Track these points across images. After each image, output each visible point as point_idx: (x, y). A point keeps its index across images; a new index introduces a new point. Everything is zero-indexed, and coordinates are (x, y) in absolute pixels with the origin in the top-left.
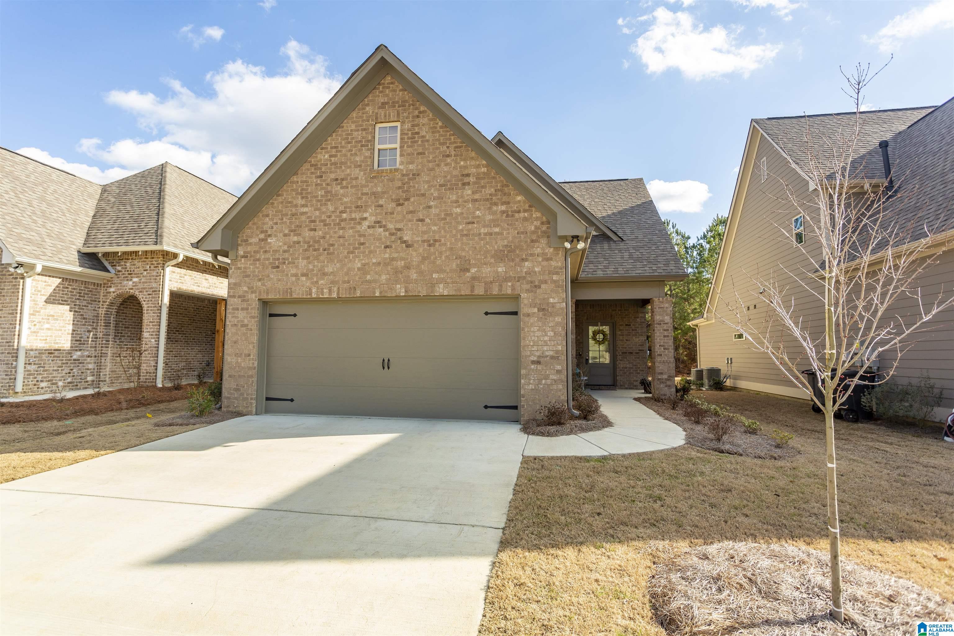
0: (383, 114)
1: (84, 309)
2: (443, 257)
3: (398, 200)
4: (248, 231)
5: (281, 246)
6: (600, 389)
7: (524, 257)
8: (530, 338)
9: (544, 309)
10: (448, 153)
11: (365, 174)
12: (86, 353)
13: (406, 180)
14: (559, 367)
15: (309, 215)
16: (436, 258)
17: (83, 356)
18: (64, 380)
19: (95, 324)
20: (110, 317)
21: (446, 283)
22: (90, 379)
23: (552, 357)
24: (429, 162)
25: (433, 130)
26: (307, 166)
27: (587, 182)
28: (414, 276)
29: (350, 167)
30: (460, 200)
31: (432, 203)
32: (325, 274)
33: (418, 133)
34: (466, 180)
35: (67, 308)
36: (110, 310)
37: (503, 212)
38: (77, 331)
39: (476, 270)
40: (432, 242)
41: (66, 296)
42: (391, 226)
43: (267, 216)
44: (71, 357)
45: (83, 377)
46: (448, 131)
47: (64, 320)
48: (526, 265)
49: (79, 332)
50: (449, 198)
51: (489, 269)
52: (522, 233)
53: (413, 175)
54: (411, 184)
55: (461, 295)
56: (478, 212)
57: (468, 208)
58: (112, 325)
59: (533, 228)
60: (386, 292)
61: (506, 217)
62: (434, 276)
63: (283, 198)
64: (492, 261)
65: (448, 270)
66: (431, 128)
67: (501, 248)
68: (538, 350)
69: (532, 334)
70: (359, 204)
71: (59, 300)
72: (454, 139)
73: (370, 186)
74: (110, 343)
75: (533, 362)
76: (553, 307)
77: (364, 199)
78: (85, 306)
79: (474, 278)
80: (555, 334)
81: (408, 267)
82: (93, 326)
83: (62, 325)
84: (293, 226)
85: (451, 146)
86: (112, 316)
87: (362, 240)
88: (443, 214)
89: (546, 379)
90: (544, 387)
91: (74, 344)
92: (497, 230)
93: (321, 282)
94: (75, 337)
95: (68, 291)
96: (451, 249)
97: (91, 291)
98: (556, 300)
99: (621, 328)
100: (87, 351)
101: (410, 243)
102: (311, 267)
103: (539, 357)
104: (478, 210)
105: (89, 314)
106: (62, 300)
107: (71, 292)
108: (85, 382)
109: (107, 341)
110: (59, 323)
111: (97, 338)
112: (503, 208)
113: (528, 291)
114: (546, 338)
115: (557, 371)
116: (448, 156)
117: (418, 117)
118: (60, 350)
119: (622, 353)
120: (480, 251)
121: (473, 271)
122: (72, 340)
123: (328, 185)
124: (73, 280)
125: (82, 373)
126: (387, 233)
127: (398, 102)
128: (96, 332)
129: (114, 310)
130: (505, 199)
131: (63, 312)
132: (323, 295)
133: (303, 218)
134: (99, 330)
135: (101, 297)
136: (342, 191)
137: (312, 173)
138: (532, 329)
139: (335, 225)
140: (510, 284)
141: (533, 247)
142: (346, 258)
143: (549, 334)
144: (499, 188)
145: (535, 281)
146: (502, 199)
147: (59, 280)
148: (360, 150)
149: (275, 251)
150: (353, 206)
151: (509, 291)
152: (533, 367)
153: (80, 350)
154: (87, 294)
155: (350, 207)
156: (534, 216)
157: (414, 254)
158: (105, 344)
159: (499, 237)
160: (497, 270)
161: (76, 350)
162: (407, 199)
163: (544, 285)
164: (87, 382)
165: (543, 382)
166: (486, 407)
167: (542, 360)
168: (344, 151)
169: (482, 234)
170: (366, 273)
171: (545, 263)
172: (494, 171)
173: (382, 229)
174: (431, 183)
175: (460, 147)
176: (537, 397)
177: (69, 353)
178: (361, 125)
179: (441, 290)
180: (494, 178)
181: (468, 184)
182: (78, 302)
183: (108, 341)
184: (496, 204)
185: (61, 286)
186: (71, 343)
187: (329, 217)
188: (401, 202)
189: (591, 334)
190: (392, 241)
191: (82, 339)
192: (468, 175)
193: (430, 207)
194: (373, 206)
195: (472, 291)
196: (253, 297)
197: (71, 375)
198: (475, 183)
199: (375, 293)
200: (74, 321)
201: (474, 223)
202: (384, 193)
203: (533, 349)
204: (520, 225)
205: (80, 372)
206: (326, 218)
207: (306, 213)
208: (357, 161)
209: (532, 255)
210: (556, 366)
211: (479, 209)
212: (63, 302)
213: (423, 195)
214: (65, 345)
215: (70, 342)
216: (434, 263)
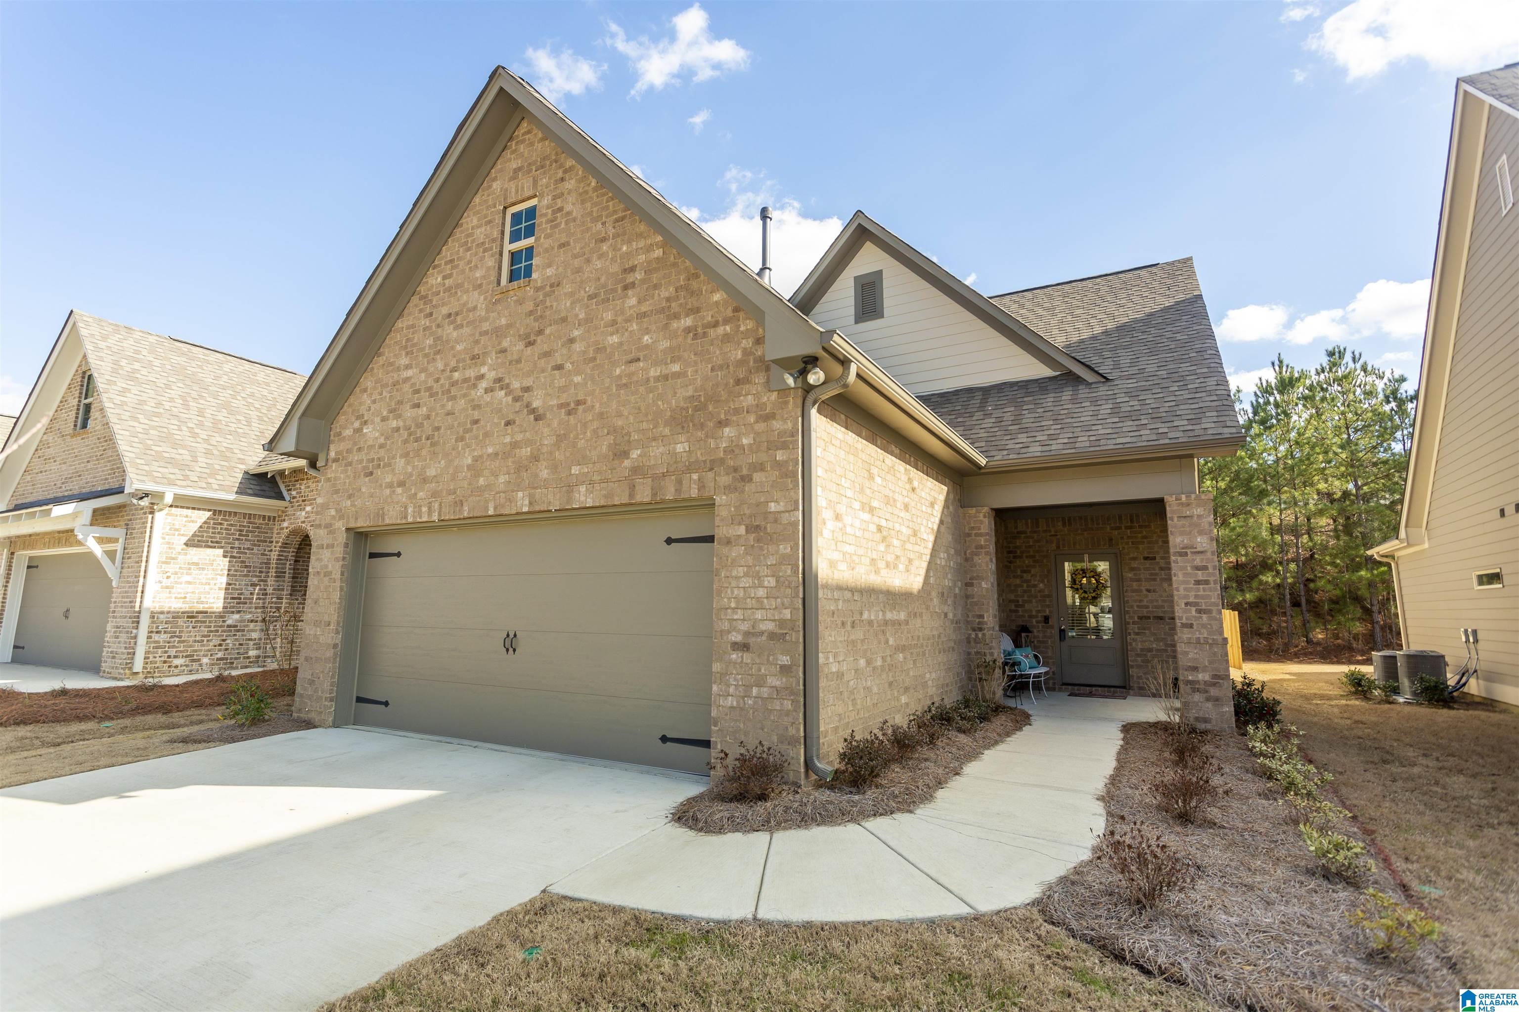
0: (513, 190)
1: (246, 553)
2: (589, 434)
3: (528, 335)
4: (342, 418)
5: (377, 438)
6: (1091, 695)
7: (723, 416)
8: (729, 591)
9: (758, 526)
10: (603, 235)
11: (485, 299)
12: (249, 616)
13: (541, 297)
14: (785, 660)
15: (413, 381)
16: (576, 437)
17: (241, 621)
18: (211, 655)
19: (263, 575)
20: (285, 564)
21: (592, 483)
22: (252, 653)
23: (772, 636)
24: (575, 256)
25: (583, 198)
26: (415, 299)
27: (1071, 282)
28: (544, 474)
29: (467, 291)
30: (619, 319)
31: (576, 333)
32: (425, 480)
33: (560, 209)
34: (630, 278)
35: (220, 552)
36: (285, 554)
37: (688, 330)
38: (235, 584)
39: (639, 452)
40: (572, 405)
41: (218, 536)
42: (516, 385)
43: (365, 390)
44: (224, 621)
45: (242, 651)
46: (604, 195)
47: (213, 570)
48: (726, 434)
49: (237, 587)
50: (602, 319)
51: (661, 449)
52: (721, 367)
53: (552, 286)
54: (548, 304)
55: (615, 505)
56: (646, 338)
57: (631, 331)
58: (287, 575)
59: (739, 354)
60: (503, 506)
61: (693, 339)
62: (573, 472)
63: (385, 358)
64: (667, 431)
65: (595, 458)
66: (581, 194)
67: (682, 404)
68: (744, 620)
69: (734, 584)
70: (476, 351)
71: (207, 542)
72: (614, 206)
73: (491, 319)
74: (284, 601)
75: (736, 646)
76: (776, 521)
77: (482, 343)
78: (248, 549)
79: (636, 470)
80: (777, 581)
81: (535, 458)
82: (260, 577)
83: (210, 576)
84: (393, 404)
85: (608, 220)
86: (288, 563)
87: (476, 415)
88: (591, 349)
89: (759, 686)
90: (755, 703)
91: (230, 603)
92: (676, 368)
93: (421, 494)
94: (231, 594)
95: (221, 529)
96: (601, 415)
97: (258, 528)
98: (781, 507)
99: (1135, 564)
100: (250, 613)
101: (541, 411)
102: (410, 469)
103: (747, 634)
104: (647, 333)
105: (254, 560)
106: (212, 542)
107: (226, 529)
108: (244, 658)
109: (278, 598)
110: (206, 575)
111: (266, 594)
112: (688, 322)
113: (728, 489)
114: (761, 592)
115: (782, 667)
116: (604, 240)
117: (562, 179)
118: (206, 612)
119: (1140, 618)
120: (646, 415)
121: (635, 456)
122: (225, 598)
123: (438, 326)
124: (230, 513)
125: (241, 645)
126: (510, 398)
127: (535, 163)
128: (264, 585)
129: (291, 554)
130: (692, 302)
131: (212, 558)
132: (420, 518)
133: (406, 388)
134: (269, 583)
135: (275, 535)
136: (455, 334)
137: (421, 311)
138: (734, 573)
139: (443, 394)
140: (695, 476)
141: (740, 394)
142: (453, 449)
143: (766, 584)
144: (682, 283)
145: (741, 467)
146: (686, 304)
147: (208, 514)
148: (482, 259)
149: (371, 447)
150: (467, 357)
151: (694, 493)
152: (734, 656)
153: (239, 612)
154: (251, 532)
155: (464, 360)
156: (742, 328)
157: (546, 431)
158: (276, 603)
159: (679, 381)
160: (675, 449)
161: (233, 612)
162: (540, 332)
163: (759, 474)
164: (248, 658)
165: (755, 691)
166: (664, 739)
167: (752, 640)
168: (462, 263)
169: (652, 380)
170: (477, 474)
171: (761, 427)
172: (674, 251)
173: (503, 393)
174: (577, 296)
175: (623, 219)
176: (742, 726)
177: (221, 616)
178: (486, 216)
179: (584, 497)
180: (675, 265)
181: (633, 285)
182: (237, 544)
183: (282, 599)
184: (676, 316)
185: (212, 522)
186: (224, 603)
187: (437, 380)
188: (532, 338)
189: (1068, 577)
190: (517, 412)
191: (242, 597)
192: (633, 269)
193: (572, 341)
194: (494, 353)
195: (631, 496)
196: (340, 526)
197: (223, 647)
198: (643, 281)
199: (487, 509)
200: (229, 570)
201: (638, 360)
202: (509, 326)
203: (735, 617)
204: (718, 352)
205: (237, 643)
206: (433, 383)
207: (407, 379)
208: (477, 279)
209: (737, 411)
210: (780, 657)
211: (647, 331)
212: (213, 544)
213: (564, 320)
214: (215, 606)
215: (222, 601)
216: (574, 445)
